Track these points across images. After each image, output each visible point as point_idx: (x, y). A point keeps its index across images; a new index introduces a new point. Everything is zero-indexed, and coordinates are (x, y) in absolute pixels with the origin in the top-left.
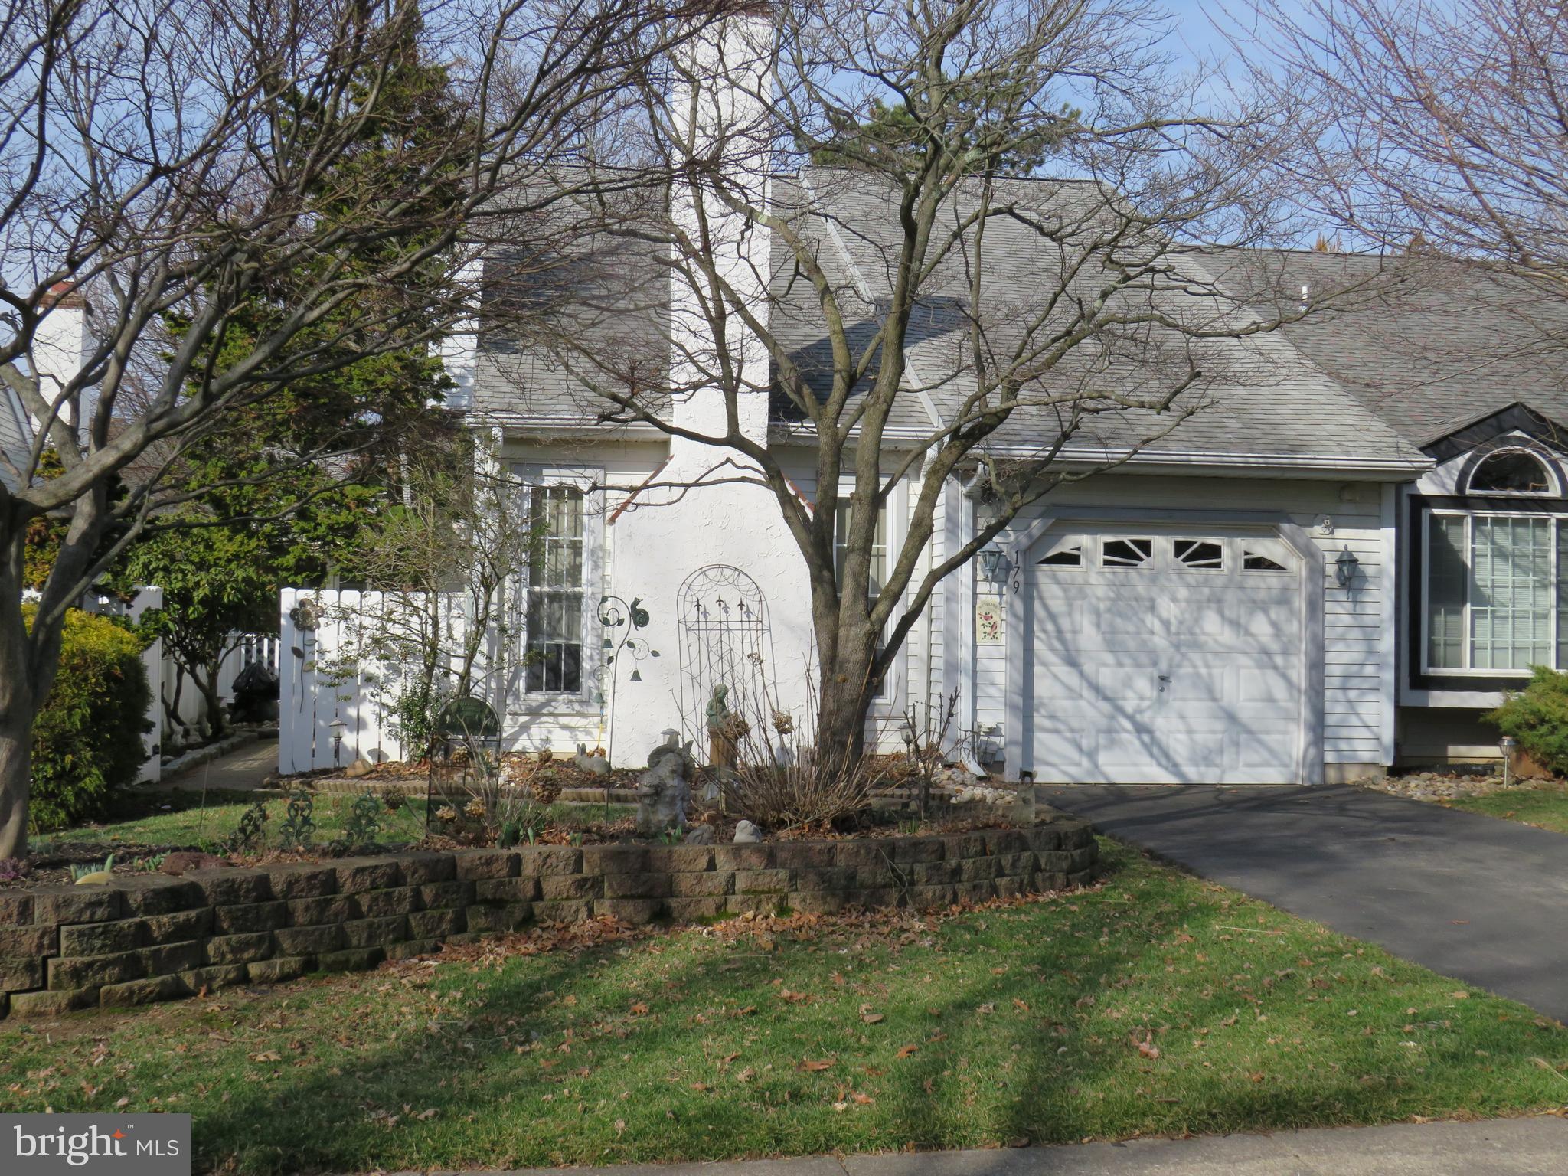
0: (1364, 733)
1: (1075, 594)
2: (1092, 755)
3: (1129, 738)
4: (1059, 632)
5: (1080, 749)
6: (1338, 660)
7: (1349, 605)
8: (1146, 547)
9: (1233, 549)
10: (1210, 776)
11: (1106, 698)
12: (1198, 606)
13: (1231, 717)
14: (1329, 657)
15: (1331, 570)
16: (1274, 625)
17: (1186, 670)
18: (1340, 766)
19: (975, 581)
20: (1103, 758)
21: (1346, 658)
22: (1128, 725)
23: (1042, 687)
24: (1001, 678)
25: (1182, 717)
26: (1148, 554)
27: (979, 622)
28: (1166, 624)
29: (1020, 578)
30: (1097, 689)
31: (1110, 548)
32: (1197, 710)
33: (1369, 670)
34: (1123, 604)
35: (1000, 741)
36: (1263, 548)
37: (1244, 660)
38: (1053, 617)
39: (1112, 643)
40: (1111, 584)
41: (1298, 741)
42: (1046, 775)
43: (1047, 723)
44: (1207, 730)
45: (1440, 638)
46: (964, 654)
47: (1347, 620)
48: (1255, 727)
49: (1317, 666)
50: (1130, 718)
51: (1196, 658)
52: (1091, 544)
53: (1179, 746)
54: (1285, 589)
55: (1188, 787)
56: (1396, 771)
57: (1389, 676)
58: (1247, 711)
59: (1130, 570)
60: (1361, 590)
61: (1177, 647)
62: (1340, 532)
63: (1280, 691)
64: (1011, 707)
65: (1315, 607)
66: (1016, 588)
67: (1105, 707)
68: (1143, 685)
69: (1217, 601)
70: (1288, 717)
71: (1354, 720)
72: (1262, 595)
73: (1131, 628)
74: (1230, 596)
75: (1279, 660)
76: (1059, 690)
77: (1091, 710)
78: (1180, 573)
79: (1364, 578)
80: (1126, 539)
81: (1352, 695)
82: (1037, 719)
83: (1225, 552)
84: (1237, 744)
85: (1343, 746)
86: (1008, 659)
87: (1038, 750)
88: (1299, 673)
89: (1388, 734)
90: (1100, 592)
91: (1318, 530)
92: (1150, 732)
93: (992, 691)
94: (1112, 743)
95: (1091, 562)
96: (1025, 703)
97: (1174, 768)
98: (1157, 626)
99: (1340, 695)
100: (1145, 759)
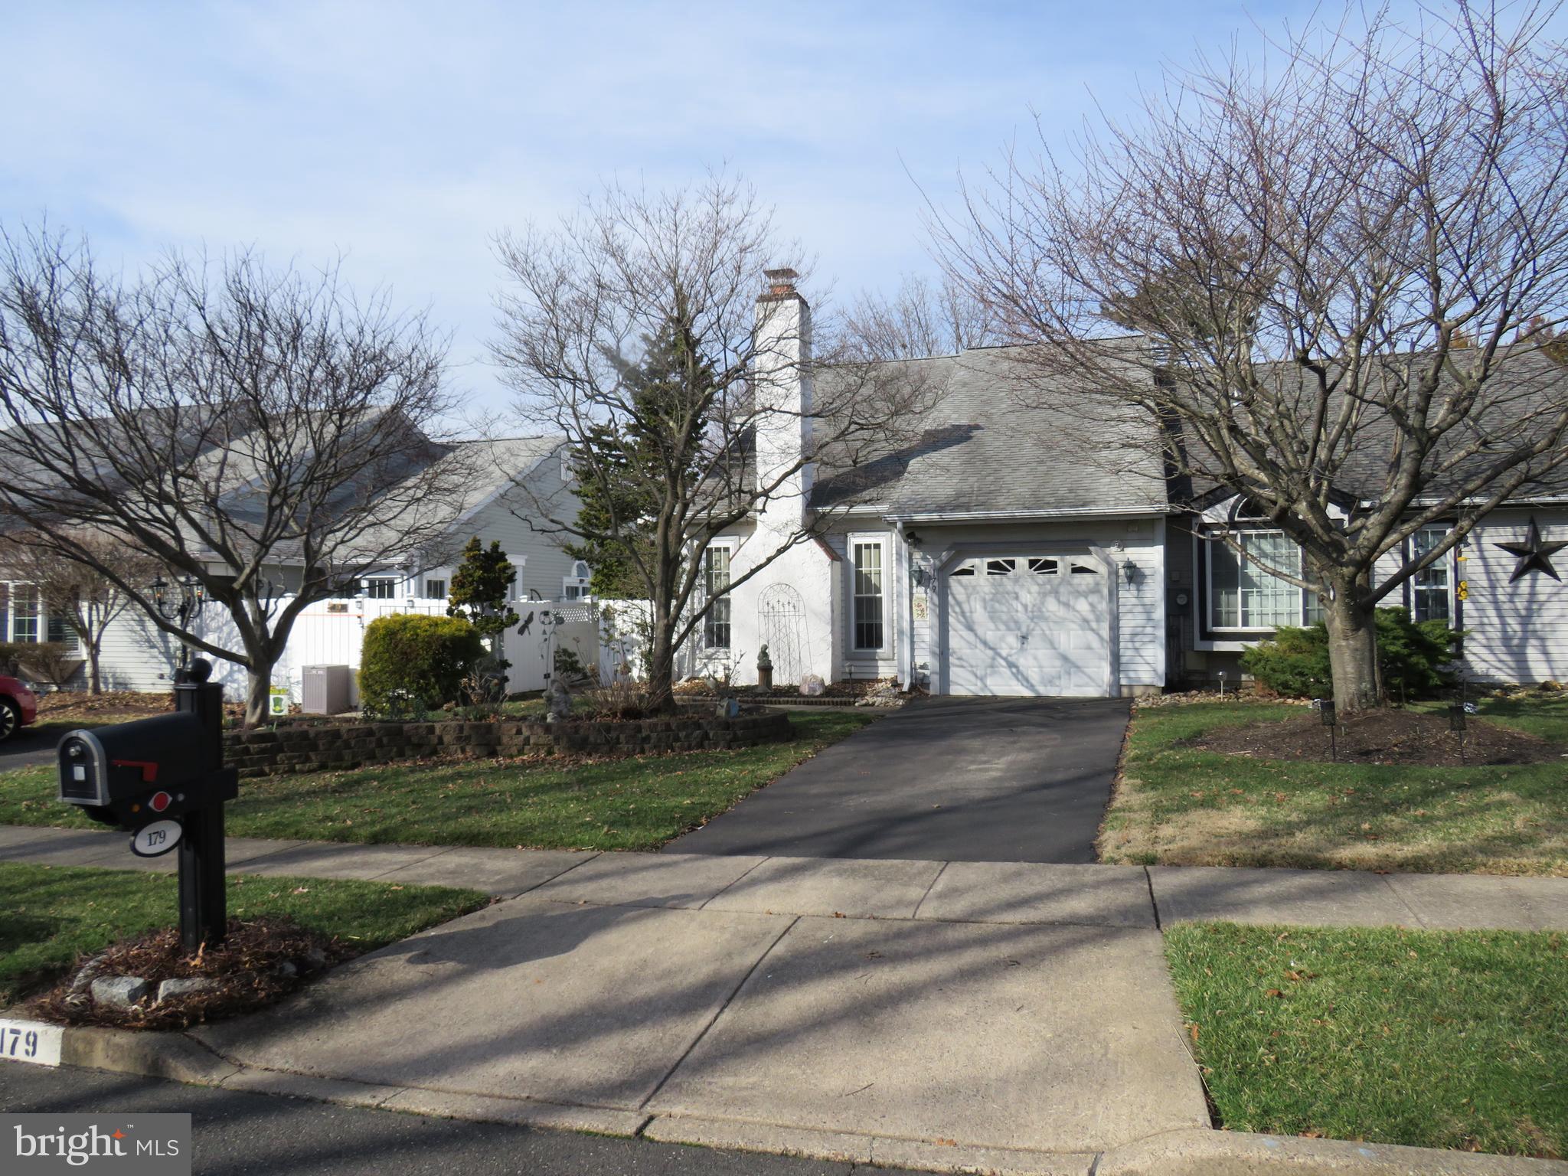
0: (1147, 667)
1: (971, 591)
2: (982, 679)
3: (1006, 671)
4: (963, 613)
5: (976, 676)
6: (1127, 625)
7: (1135, 593)
8: (1012, 564)
9: (1064, 562)
10: (1052, 692)
11: (991, 648)
12: (1044, 595)
13: (1065, 658)
14: (1122, 623)
15: (1122, 572)
16: (1091, 605)
17: (1038, 632)
18: (1130, 687)
19: (911, 587)
20: (989, 681)
21: (1133, 623)
22: (1003, 663)
23: (954, 642)
24: (927, 638)
25: (1035, 658)
26: (1013, 567)
27: (914, 608)
28: (1025, 607)
29: (936, 584)
30: (985, 643)
31: (991, 566)
32: (1044, 653)
33: (1149, 630)
34: (998, 596)
35: (927, 672)
36: (1081, 561)
37: (1073, 626)
38: (959, 604)
39: (993, 616)
40: (993, 585)
41: (1105, 672)
42: (956, 691)
43: (957, 662)
44: (1053, 666)
45: (1224, 609)
46: (906, 625)
47: (1134, 601)
48: (1080, 663)
49: (1115, 628)
50: (1005, 659)
51: (1043, 625)
52: (980, 563)
53: (1034, 675)
54: (1097, 584)
55: (1039, 697)
56: (1168, 689)
57: (1161, 633)
58: (1074, 654)
59: (1004, 578)
60: (1142, 583)
61: (1032, 619)
62: (1128, 550)
63: (1095, 643)
64: (933, 653)
65: (1113, 595)
66: (934, 590)
67: (990, 653)
68: (1012, 640)
69: (1055, 592)
70: (1101, 658)
71: (1139, 659)
72: (1083, 588)
73: (1005, 609)
74: (1062, 589)
75: (1094, 625)
76: (963, 644)
77: (982, 655)
78: (1032, 576)
79: (1143, 576)
80: (1000, 560)
81: (1137, 645)
82: (952, 660)
83: (1059, 564)
84: (1069, 674)
85: (1132, 675)
86: (931, 627)
87: (952, 677)
88: (1105, 633)
89: (1161, 666)
90: (987, 589)
91: (1113, 549)
92: (1017, 667)
93: (923, 645)
94: (993, 673)
95: (980, 572)
96: (943, 652)
97: (1031, 687)
98: (1020, 608)
99: (1130, 645)
100: (1014, 682)
